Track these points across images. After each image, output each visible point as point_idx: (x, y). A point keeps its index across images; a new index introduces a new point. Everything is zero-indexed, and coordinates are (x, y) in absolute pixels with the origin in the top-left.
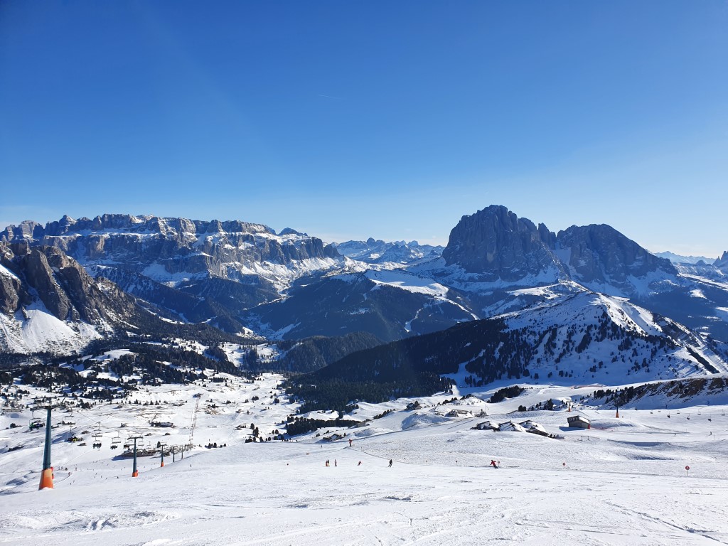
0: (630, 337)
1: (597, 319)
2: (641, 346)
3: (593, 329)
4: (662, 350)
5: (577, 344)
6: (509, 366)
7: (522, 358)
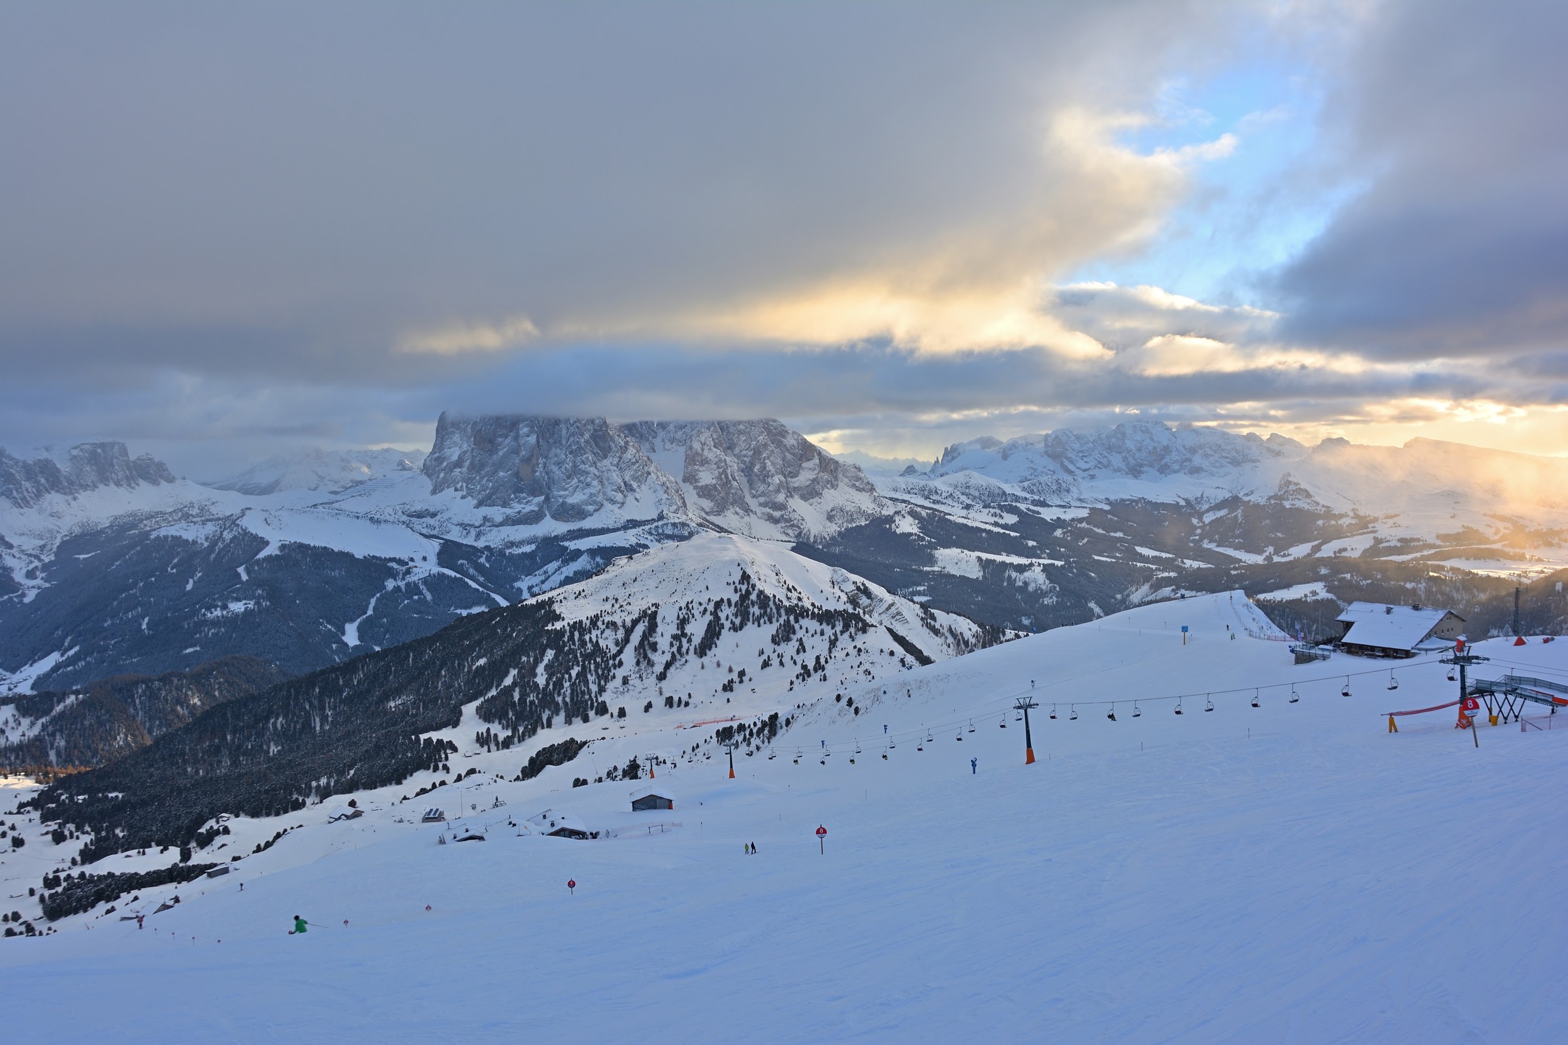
0: (792, 618)
1: (733, 587)
2: (812, 631)
3: (724, 607)
4: (847, 635)
5: (697, 640)
6: (568, 700)
7: (591, 678)
